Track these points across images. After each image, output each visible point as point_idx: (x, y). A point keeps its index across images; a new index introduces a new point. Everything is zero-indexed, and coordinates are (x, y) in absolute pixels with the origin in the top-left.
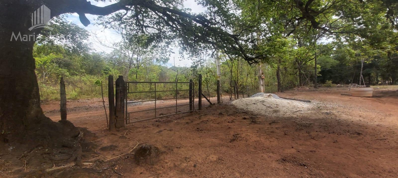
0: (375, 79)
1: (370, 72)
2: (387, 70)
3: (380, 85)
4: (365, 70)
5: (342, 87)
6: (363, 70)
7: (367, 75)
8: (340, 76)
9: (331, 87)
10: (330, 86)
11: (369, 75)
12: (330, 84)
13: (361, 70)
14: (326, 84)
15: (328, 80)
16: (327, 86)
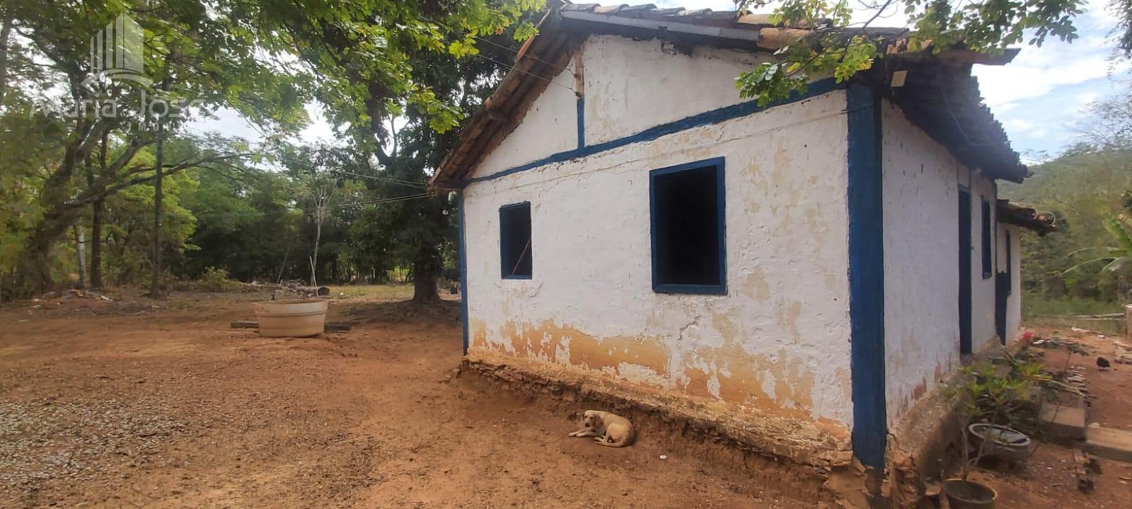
0: (346, 268)
1: (335, 252)
2: (366, 248)
3: (353, 283)
4: (324, 246)
5: (256, 291)
6: (320, 245)
7: (328, 258)
8: (263, 254)
9: (220, 290)
10: (219, 286)
11: (334, 257)
12: (219, 280)
13: (317, 243)
14: (205, 280)
15: (213, 267)
16: (208, 287)
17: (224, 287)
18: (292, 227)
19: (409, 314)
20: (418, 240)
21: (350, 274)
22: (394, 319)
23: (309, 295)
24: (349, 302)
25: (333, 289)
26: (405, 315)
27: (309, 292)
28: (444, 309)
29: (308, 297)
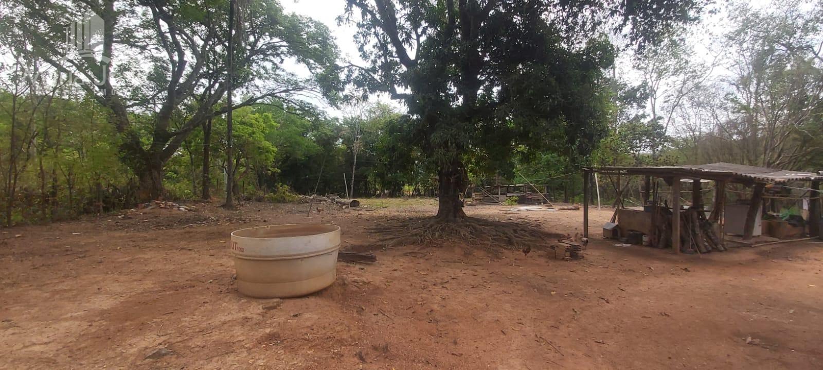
0: (373, 185)
1: (366, 174)
4: (359, 169)
6: (356, 169)
11: (365, 178)
12: (284, 193)
13: (354, 167)
14: (275, 192)
15: (280, 184)
16: (276, 199)
17: (287, 198)
18: (340, 158)
19: (437, 234)
20: (452, 143)
21: (376, 190)
22: (421, 241)
23: (344, 207)
24: (374, 214)
25: (363, 201)
26: (433, 235)
27: (344, 204)
28: (475, 228)
29: (342, 209)
